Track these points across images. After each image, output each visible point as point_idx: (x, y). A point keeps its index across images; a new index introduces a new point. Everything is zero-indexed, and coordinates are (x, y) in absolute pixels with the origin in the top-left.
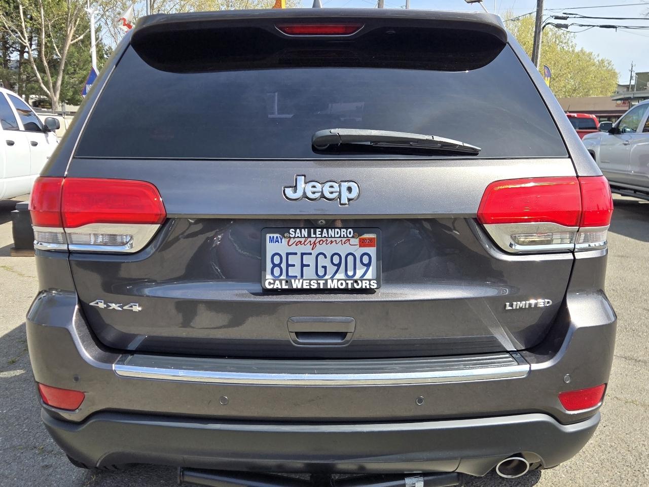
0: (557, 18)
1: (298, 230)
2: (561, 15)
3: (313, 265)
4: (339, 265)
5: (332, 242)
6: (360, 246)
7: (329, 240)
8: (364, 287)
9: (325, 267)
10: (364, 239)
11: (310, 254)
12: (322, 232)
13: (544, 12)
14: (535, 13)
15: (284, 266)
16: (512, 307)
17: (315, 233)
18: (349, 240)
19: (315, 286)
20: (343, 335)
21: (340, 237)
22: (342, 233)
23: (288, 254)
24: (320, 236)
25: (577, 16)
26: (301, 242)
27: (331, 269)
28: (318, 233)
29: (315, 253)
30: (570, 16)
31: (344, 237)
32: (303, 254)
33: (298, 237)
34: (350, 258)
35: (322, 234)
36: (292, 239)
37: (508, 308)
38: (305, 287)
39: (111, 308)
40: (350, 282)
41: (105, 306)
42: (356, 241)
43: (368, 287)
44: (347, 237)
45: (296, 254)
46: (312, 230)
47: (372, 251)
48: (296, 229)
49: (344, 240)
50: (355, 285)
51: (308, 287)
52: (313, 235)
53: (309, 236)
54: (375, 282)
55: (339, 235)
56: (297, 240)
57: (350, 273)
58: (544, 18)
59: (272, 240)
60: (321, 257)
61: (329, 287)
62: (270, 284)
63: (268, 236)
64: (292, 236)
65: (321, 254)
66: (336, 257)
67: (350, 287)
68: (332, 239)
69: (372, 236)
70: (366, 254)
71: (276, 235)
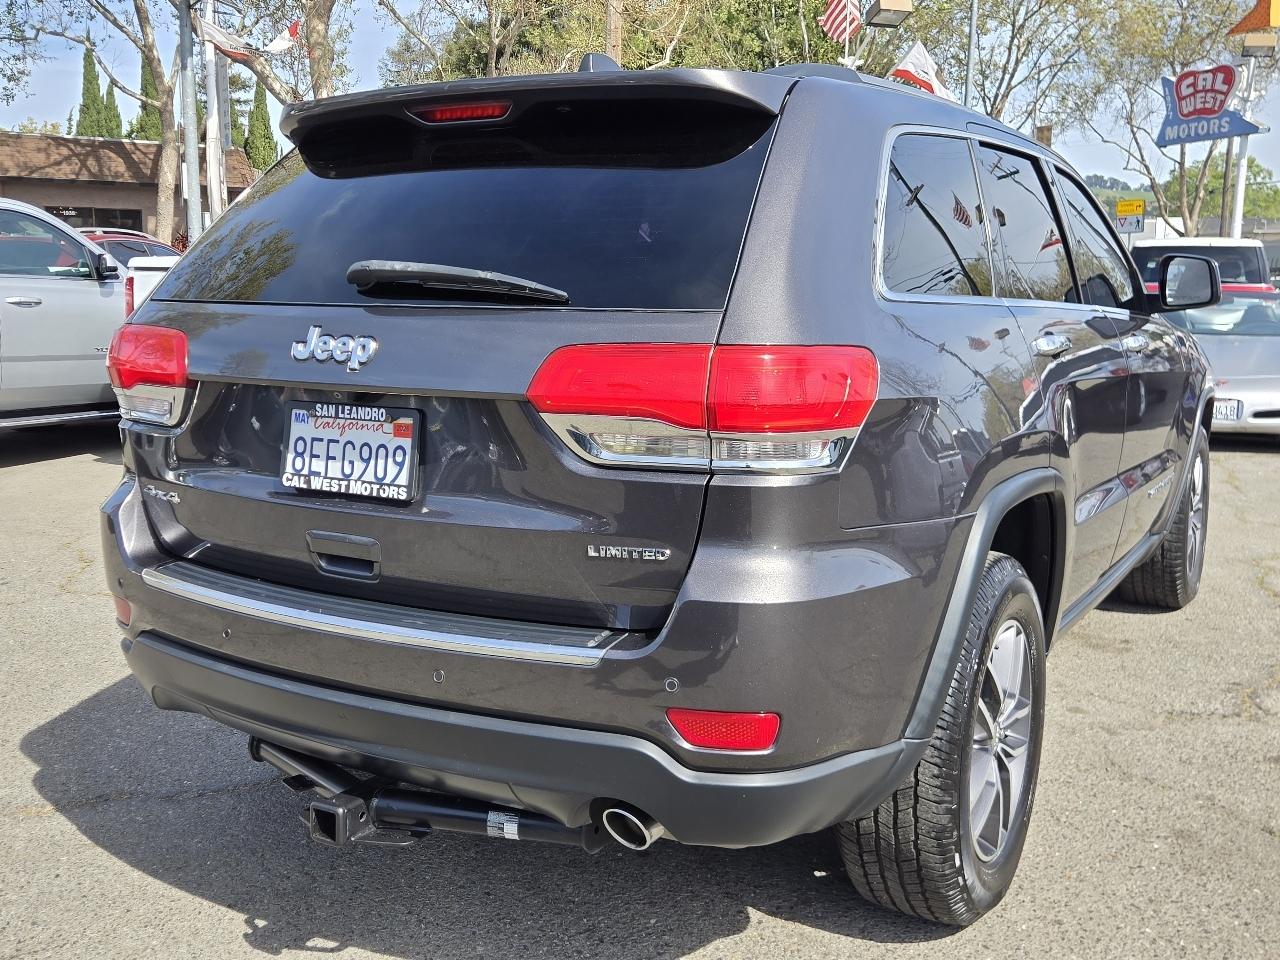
1: (325, 406)
3: (339, 460)
4: (367, 461)
5: (360, 426)
6: (395, 436)
7: (360, 423)
8: (391, 496)
9: (352, 463)
10: (400, 426)
11: (338, 442)
12: (351, 410)
15: (307, 456)
16: (599, 552)
17: (343, 412)
18: (382, 425)
19: (335, 489)
20: (368, 565)
21: (371, 420)
22: (374, 415)
23: (314, 439)
24: (348, 416)
26: (328, 423)
27: (360, 465)
28: (347, 412)
29: (343, 441)
31: (375, 421)
32: (330, 441)
33: (325, 416)
34: (382, 451)
35: (350, 414)
36: (320, 419)
37: (592, 553)
38: (325, 489)
40: (376, 487)
42: (389, 428)
43: (396, 497)
44: (379, 421)
45: (321, 440)
46: (340, 407)
47: (407, 443)
48: (322, 403)
49: (377, 424)
50: (381, 491)
51: (328, 489)
52: (341, 415)
53: (337, 417)
54: (405, 490)
55: (369, 418)
56: (324, 420)
57: (379, 475)
59: (297, 416)
60: (349, 446)
61: (351, 492)
62: (288, 480)
63: (294, 411)
64: (319, 414)
65: (350, 442)
66: (366, 449)
67: (375, 494)
68: (365, 423)
69: (409, 421)
70: (400, 447)
71: (302, 412)
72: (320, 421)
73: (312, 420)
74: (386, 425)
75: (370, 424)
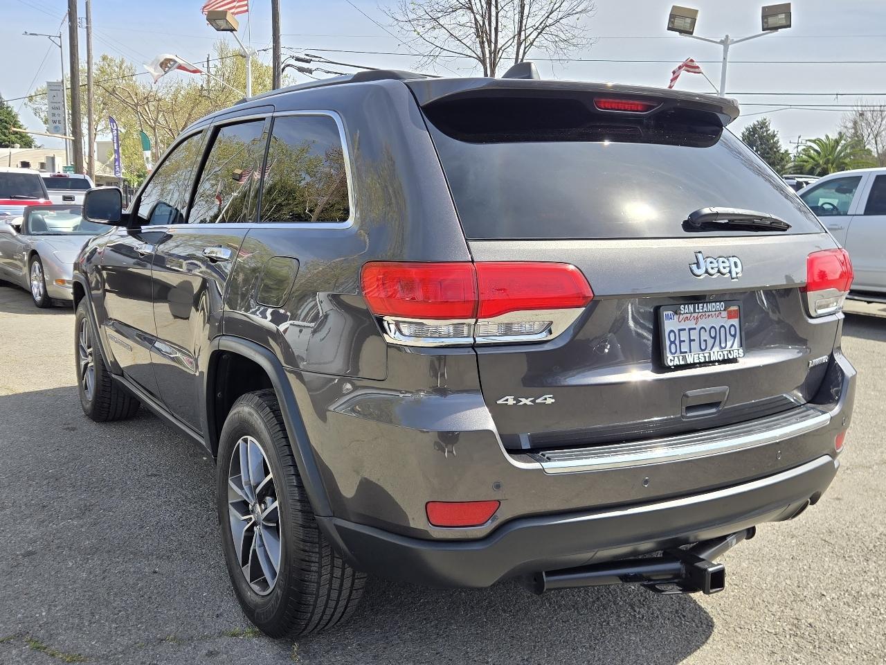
0: (298, 59)
1: (686, 306)
2: (303, 56)
3: (697, 340)
4: (715, 338)
5: (709, 316)
6: (729, 319)
7: (707, 314)
8: (735, 357)
9: (705, 341)
10: (731, 311)
11: (695, 329)
12: (703, 307)
13: (282, 51)
14: (272, 50)
15: (677, 342)
17: (698, 309)
18: (721, 313)
19: (702, 360)
21: (716, 311)
22: (717, 307)
23: (680, 330)
24: (702, 311)
25: (322, 60)
26: (688, 318)
27: (710, 342)
28: (700, 308)
29: (698, 327)
30: (313, 59)
32: (690, 329)
33: (687, 313)
34: (722, 329)
35: (703, 309)
36: (682, 315)
38: (696, 361)
39: (521, 404)
40: (725, 353)
41: (515, 402)
42: (724, 314)
43: (738, 357)
44: (720, 310)
45: (685, 329)
46: (697, 305)
47: (735, 322)
48: (684, 304)
49: (717, 313)
50: (729, 355)
51: (698, 361)
52: (697, 311)
53: (695, 312)
54: (742, 351)
55: (714, 309)
56: (685, 316)
57: (723, 345)
58: (282, 58)
59: (667, 317)
60: (703, 330)
61: (712, 360)
62: (671, 361)
63: (665, 313)
64: (682, 312)
65: (703, 328)
66: (713, 330)
67: (726, 358)
68: (710, 313)
69: (736, 308)
70: (732, 325)
71: (670, 312)
72: (681, 317)
73: (676, 317)
74: (723, 313)
75: (713, 313)
